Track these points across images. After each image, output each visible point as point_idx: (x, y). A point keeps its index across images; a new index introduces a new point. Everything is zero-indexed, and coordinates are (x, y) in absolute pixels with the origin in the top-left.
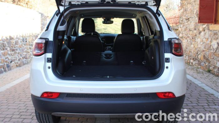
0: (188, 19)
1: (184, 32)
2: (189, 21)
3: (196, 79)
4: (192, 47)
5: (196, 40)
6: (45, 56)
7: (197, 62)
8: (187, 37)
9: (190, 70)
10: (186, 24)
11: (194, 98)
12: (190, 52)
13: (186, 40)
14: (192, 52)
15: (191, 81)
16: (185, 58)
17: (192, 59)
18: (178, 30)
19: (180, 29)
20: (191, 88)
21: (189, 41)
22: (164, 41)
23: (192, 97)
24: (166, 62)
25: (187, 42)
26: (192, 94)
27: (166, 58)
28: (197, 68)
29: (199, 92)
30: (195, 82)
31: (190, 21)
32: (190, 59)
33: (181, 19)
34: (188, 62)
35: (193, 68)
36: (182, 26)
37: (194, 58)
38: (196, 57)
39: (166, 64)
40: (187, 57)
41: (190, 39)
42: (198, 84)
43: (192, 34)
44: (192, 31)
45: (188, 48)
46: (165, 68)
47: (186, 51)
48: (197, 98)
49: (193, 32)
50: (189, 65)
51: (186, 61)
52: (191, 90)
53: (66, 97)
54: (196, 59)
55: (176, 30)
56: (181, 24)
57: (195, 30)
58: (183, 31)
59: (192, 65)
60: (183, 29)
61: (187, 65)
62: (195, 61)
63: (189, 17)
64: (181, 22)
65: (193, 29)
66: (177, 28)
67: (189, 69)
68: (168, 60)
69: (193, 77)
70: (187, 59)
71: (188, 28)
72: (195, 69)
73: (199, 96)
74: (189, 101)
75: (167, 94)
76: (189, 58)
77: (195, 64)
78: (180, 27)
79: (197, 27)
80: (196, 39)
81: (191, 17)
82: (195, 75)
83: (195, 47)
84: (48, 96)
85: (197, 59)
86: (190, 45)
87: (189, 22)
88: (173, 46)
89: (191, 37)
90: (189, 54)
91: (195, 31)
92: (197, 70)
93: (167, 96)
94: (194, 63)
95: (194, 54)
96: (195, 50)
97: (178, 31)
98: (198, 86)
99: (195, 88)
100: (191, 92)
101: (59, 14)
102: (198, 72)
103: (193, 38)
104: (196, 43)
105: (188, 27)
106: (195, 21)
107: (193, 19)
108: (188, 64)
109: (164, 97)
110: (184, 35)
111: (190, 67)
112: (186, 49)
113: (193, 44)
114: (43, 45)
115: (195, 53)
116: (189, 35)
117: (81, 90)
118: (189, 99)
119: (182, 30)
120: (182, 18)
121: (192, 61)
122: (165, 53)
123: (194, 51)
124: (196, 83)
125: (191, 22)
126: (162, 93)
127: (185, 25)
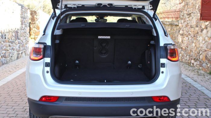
0: (189, 15)
1: (185, 29)
2: (190, 16)
3: (196, 82)
4: (193, 46)
5: (198, 39)
6: (44, 61)
7: (198, 63)
8: (188, 34)
9: (190, 72)
10: (188, 19)
11: (192, 102)
12: (191, 51)
13: (187, 38)
14: (194, 51)
15: (190, 84)
16: (185, 58)
17: (193, 59)
18: (178, 25)
19: (180, 25)
20: (189, 92)
21: (190, 39)
22: (160, 47)
23: (190, 101)
24: (161, 67)
25: (188, 40)
26: (190, 98)
27: (161, 63)
28: (198, 69)
29: (198, 96)
30: (194, 85)
31: (192, 16)
32: (191, 60)
33: (182, 14)
34: (189, 62)
35: (194, 69)
36: (182, 21)
37: (195, 59)
38: (198, 57)
39: (162, 69)
40: (188, 56)
41: (191, 37)
42: (198, 88)
43: (193, 32)
44: (193, 27)
45: (189, 47)
46: (161, 73)
47: (187, 50)
48: (195, 102)
49: (194, 29)
50: (190, 65)
51: (187, 61)
52: (190, 94)
53: (65, 100)
54: (197, 59)
55: (177, 25)
56: (182, 19)
57: (197, 27)
58: (184, 27)
59: (193, 66)
60: (184, 25)
61: (187, 66)
62: (196, 61)
63: (190, 13)
64: (181, 17)
65: (195, 26)
66: (178, 24)
67: (189, 70)
68: (163, 65)
69: (193, 79)
70: (188, 59)
71: (189, 25)
72: (197, 70)
73: (198, 100)
74: (186, 105)
75: (162, 98)
76: (190, 58)
77: (197, 65)
78: (180, 23)
79: (198, 24)
80: (198, 37)
81: (193, 13)
82: (195, 77)
83: (197, 46)
84: (46, 100)
85: (199, 59)
86: (191, 44)
87: (191, 18)
88: (169, 51)
89: (192, 35)
90: (190, 53)
91: (197, 29)
92: (198, 72)
93: (162, 100)
94: (195, 64)
95: (196, 54)
96: (197, 49)
97: (178, 27)
98: (198, 89)
99: (194, 92)
100: (189, 96)
101: (55, 18)
102: (199, 74)
103: (195, 36)
104: (197, 42)
105: (189, 23)
106: (197, 17)
107: (195, 14)
108: (188, 64)
109: (160, 101)
110: (185, 31)
111: (191, 68)
112: (187, 48)
113: (194, 42)
114: (42, 50)
115: (196, 52)
116: (191, 33)
117: (80, 94)
118: (187, 103)
119: (182, 26)
120: (182, 12)
121: (193, 61)
122: (160, 58)
123: (195, 51)
124: (196, 86)
125: (193, 18)
126: (158, 97)
127: (186, 21)
